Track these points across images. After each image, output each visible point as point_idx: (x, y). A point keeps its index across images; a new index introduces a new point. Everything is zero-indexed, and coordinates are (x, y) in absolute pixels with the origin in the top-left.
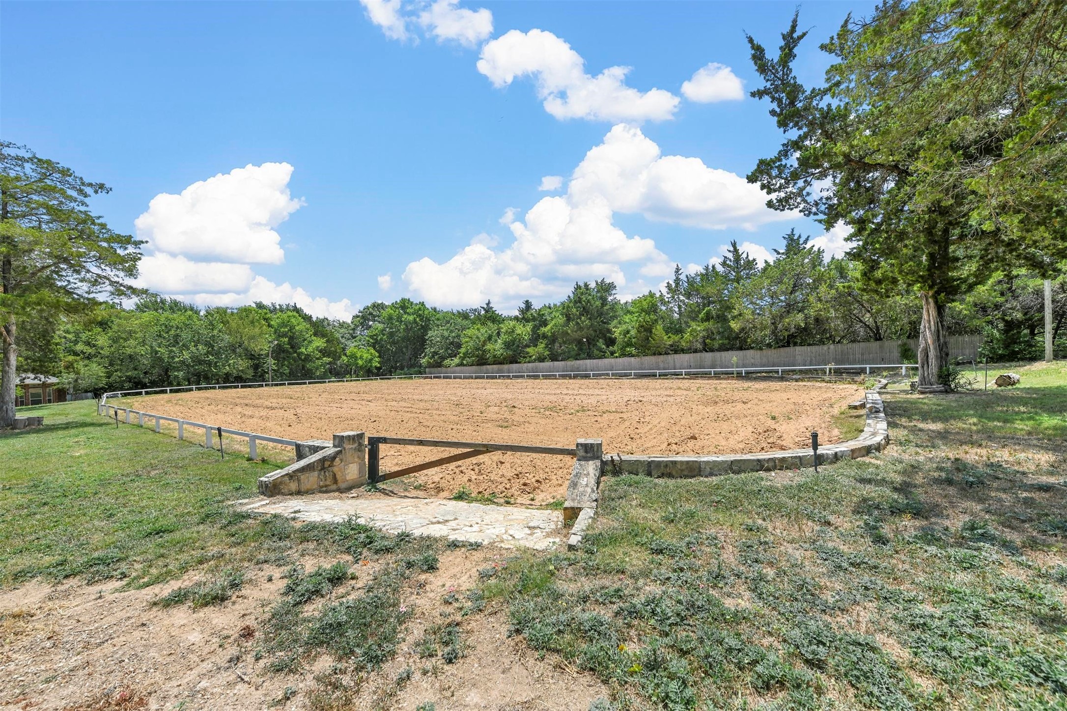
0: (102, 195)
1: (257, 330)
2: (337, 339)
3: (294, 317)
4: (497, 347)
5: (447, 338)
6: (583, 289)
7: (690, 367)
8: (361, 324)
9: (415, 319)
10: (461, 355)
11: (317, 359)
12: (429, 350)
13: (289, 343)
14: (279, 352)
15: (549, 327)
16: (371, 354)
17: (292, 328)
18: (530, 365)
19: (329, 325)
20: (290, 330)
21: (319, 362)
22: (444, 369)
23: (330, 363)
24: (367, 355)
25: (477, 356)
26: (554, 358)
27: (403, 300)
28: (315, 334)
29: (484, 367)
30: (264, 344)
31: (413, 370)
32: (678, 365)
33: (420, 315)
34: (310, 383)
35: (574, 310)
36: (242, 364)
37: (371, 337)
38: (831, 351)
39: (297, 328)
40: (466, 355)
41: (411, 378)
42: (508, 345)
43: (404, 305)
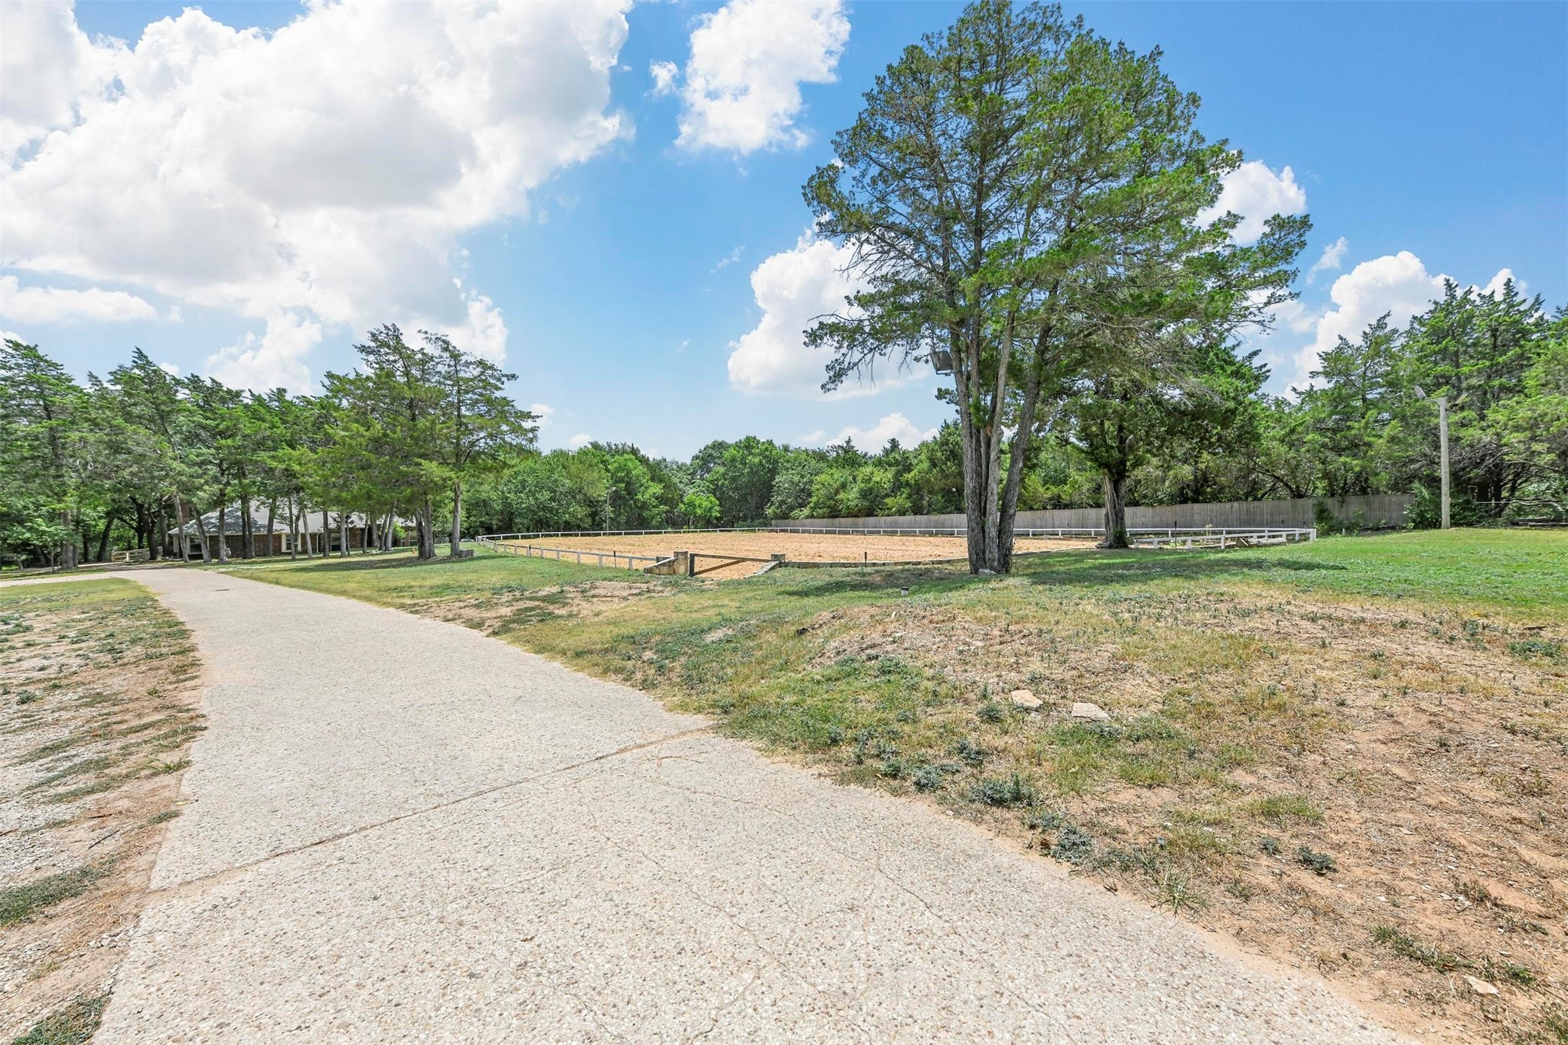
0: (513, 381)
1: (595, 474)
2: (675, 484)
3: (630, 459)
4: (851, 496)
5: (797, 485)
6: (952, 429)
7: (1069, 526)
8: (701, 467)
9: (761, 462)
10: (812, 505)
11: (654, 507)
12: (776, 499)
13: (626, 489)
14: (616, 498)
15: (912, 474)
16: (711, 502)
17: (629, 472)
18: (889, 519)
19: (666, 467)
20: (627, 475)
21: (656, 511)
22: (791, 521)
23: (666, 512)
24: (705, 502)
25: (829, 507)
26: (917, 510)
27: (748, 439)
28: (653, 479)
29: (837, 521)
30: (602, 489)
31: (757, 521)
32: (1057, 523)
33: (767, 457)
34: (646, 533)
35: (939, 454)
36: (580, 511)
37: (711, 482)
38: (1234, 509)
39: (633, 472)
40: (817, 505)
41: (754, 531)
42: (864, 494)
43: (749, 444)
